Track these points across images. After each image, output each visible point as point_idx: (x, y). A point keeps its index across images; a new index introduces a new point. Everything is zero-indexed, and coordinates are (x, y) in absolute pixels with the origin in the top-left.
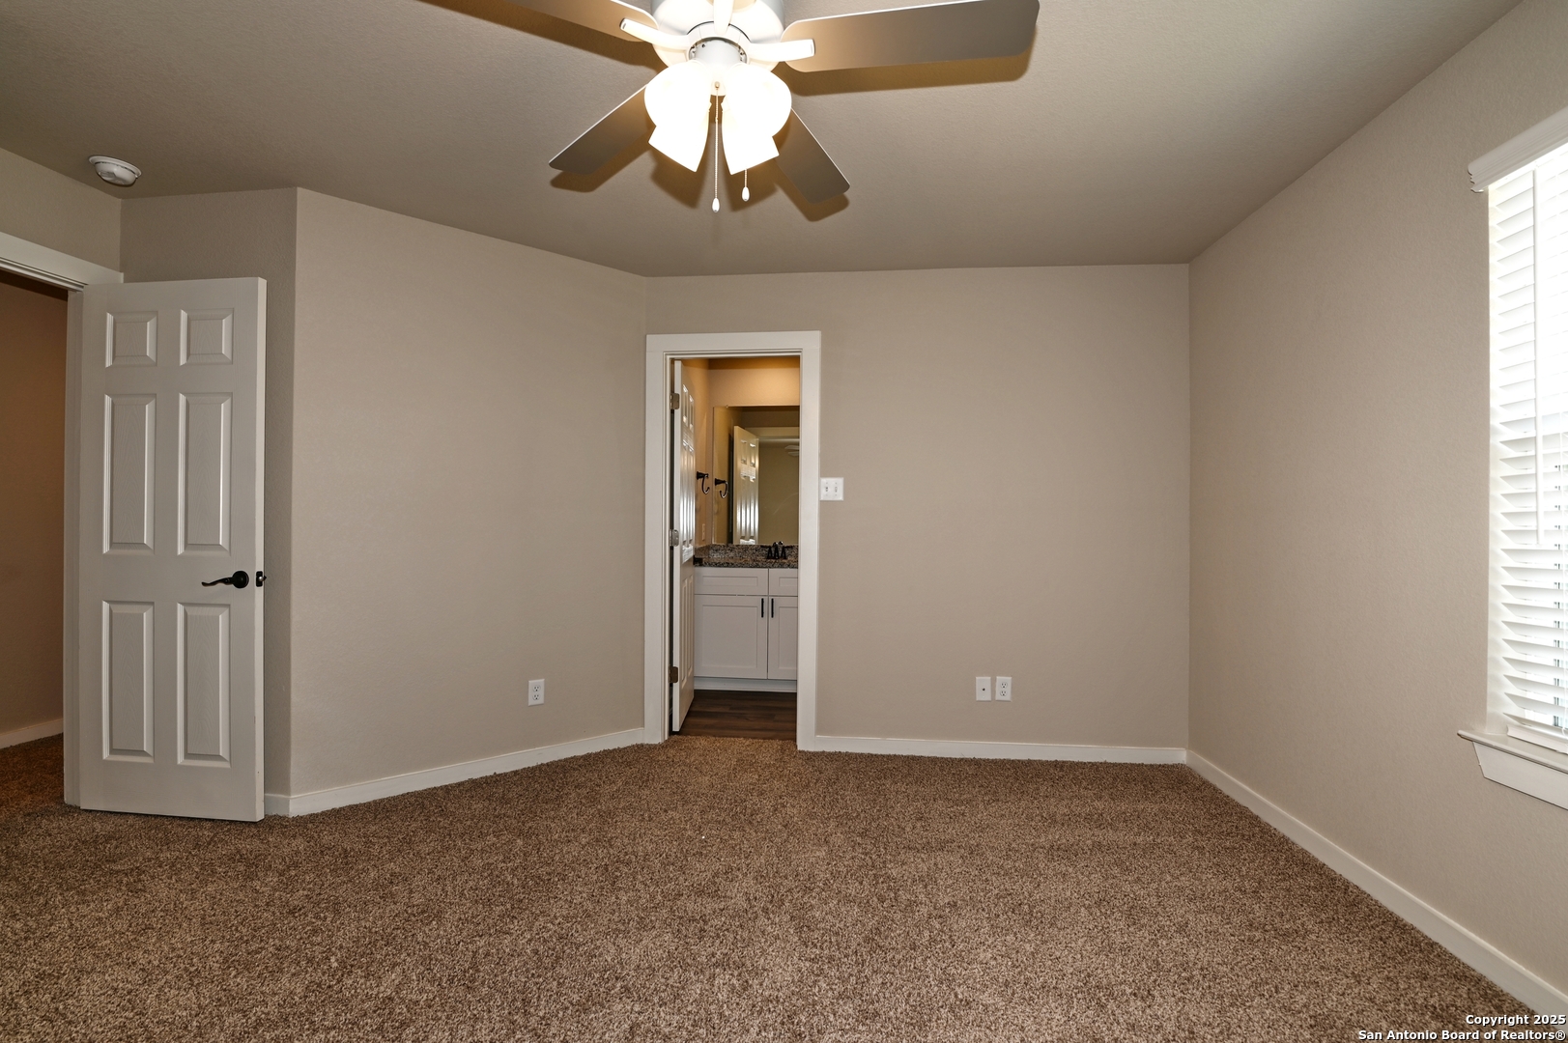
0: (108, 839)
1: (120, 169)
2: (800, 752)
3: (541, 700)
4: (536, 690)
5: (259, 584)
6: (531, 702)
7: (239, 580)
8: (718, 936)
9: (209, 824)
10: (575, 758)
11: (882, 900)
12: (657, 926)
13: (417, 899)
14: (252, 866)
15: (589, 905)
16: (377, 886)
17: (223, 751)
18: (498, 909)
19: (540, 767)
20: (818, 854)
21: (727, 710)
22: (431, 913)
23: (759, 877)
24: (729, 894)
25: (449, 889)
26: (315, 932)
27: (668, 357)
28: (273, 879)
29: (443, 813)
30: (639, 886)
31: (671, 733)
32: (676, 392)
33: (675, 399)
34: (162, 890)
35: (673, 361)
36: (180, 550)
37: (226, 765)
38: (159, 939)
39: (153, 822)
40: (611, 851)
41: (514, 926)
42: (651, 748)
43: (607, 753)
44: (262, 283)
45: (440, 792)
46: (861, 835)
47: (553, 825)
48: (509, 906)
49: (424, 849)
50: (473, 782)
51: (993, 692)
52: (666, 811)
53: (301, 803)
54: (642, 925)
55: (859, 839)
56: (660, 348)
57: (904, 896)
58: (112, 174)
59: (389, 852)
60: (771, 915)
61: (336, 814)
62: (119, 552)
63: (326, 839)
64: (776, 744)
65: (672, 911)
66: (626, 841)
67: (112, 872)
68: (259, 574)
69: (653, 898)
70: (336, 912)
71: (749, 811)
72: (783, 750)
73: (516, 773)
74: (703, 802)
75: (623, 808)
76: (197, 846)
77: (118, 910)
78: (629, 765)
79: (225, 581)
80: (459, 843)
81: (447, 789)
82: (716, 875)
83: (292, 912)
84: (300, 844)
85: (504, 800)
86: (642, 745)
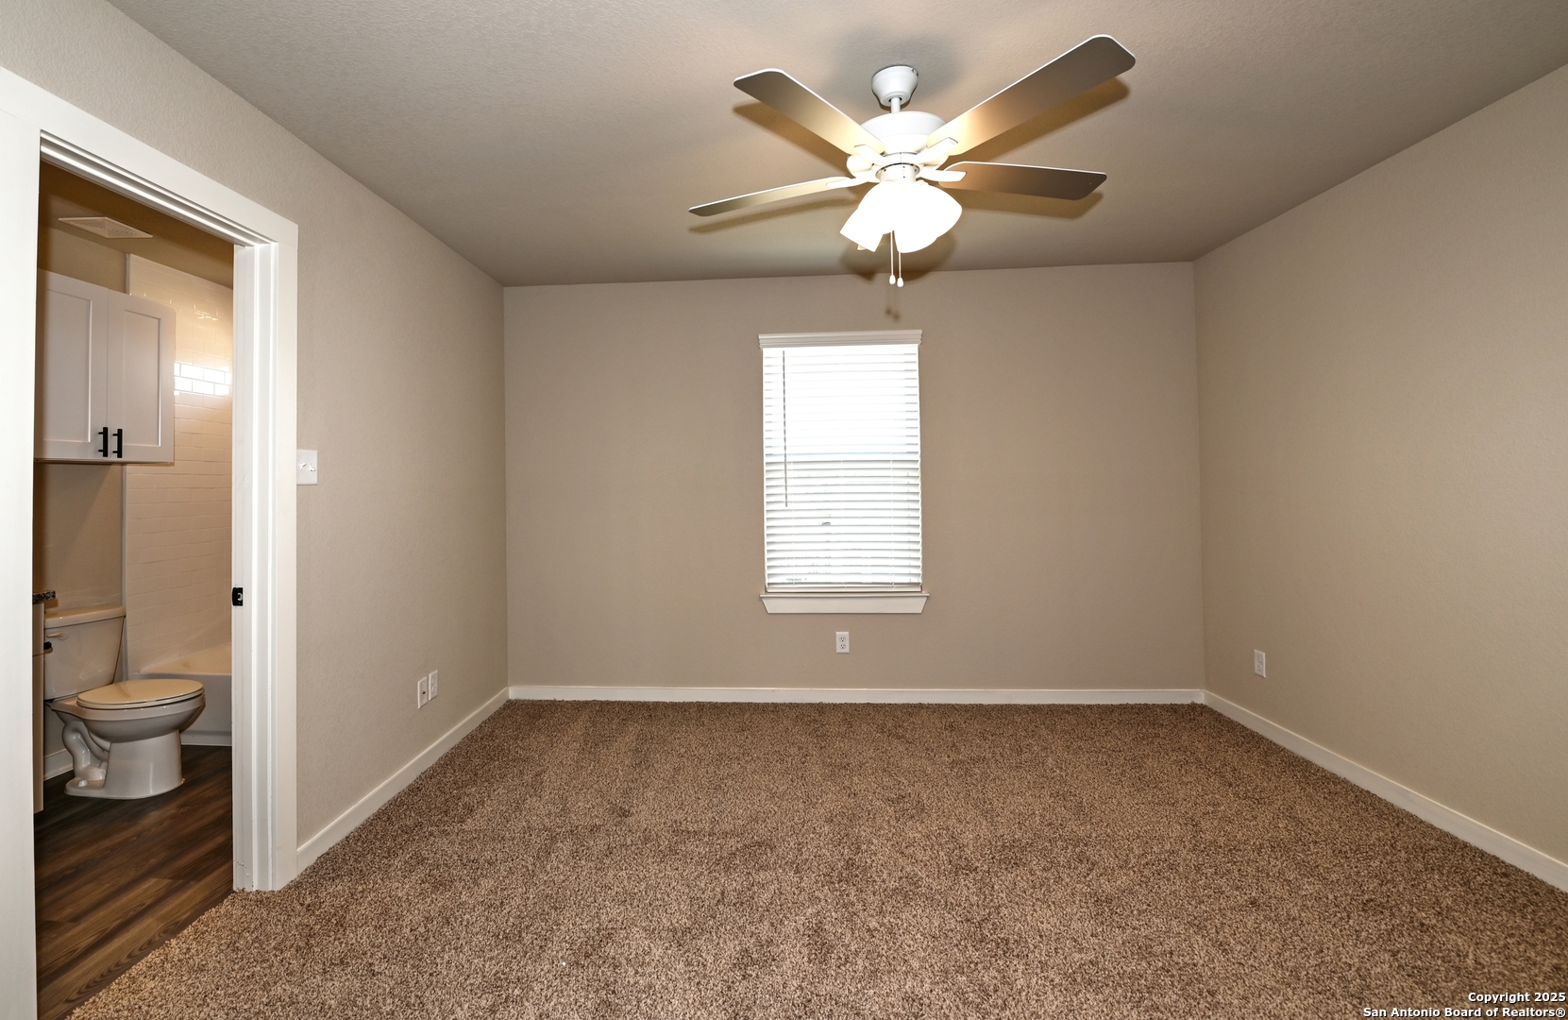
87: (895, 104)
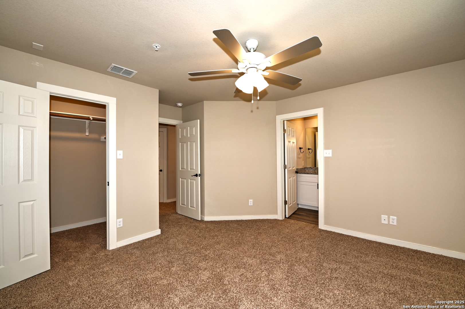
0: (180, 219)
1: (180, 104)
2: (319, 229)
3: (252, 205)
4: (251, 202)
5: (199, 176)
6: (250, 205)
7: (196, 175)
8: (269, 264)
9: (193, 219)
10: (260, 219)
11: (316, 270)
12: (257, 258)
13: (218, 240)
14: (196, 228)
15: (246, 250)
16: (213, 236)
17: (195, 207)
18: (230, 246)
19: (251, 220)
20: (306, 255)
21: (305, 214)
22: (218, 243)
23: (287, 255)
24: (277, 257)
25: (223, 240)
26: (201, 241)
27: (282, 120)
28: (198, 231)
29: (229, 226)
30: (258, 249)
31: (285, 217)
32: (285, 129)
33: (284, 130)
34: (184, 228)
35: (284, 121)
36: (189, 170)
37: (195, 209)
38: (181, 236)
39: (186, 217)
40: (256, 241)
41: (231, 250)
42: (278, 220)
43: (267, 220)
44: (199, 120)
45: (230, 221)
46: (322, 254)
47: (248, 233)
48: (232, 246)
49: (223, 231)
50: (237, 220)
51: (389, 221)
52: (273, 235)
53: (207, 218)
54: (254, 257)
55: (320, 255)
56: (280, 118)
57: (323, 271)
58: (179, 106)
59: (217, 231)
60: (284, 264)
61: (211, 221)
62: (182, 170)
63: (208, 226)
64: (313, 225)
65: (262, 256)
66: (261, 240)
67: (179, 224)
68: (199, 174)
69: (260, 252)
70: (205, 239)
71: (294, 240)
72: (314, 228)
73: (246, 220)
74: (283, 235)
75: (264, 233)
76: (190, 223)
77: (178, 230)
78: (271, 223)
79: (194, 176)
80: (229, 232)
81: (232, 221)
82: (277, 252)
83: (199, 237)
84: (204, 226)
85: (241, 226)
86: (277, 219)
87: (252, 50)
